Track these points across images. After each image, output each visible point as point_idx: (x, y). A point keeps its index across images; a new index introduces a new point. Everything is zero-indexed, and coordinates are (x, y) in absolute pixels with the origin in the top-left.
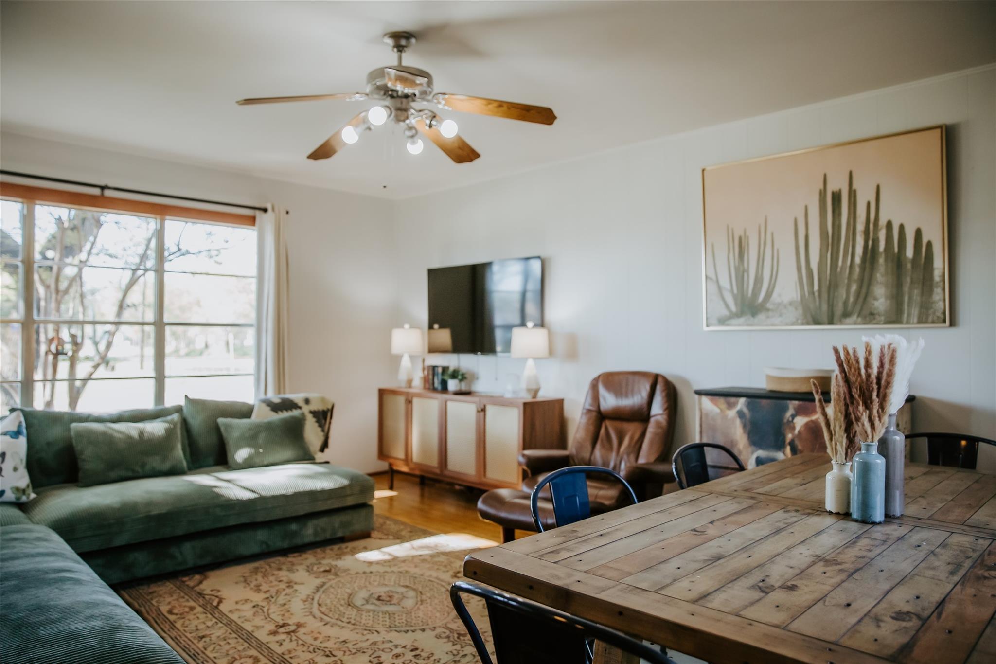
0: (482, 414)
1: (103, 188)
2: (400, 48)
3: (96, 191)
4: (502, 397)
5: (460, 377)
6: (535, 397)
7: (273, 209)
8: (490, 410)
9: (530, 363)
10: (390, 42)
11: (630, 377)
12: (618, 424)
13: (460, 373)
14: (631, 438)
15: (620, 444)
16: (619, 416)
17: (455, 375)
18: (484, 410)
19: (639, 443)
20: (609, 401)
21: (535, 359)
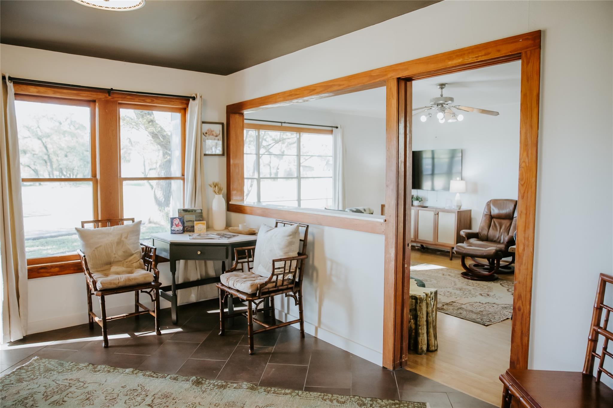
0: (437, 216)
1: (281, 123)
2: (442, 88)
3: (280, 124)
4: (444, 208)
5: (420, 200)
6: (460, 209)
7: (341, 127)
8: (440, 214)
9: (458, 195)
10: (439, 87)
11: (505, 202)
12: (499, 220)
13: (420, 198)
14: (505, 226)
15: (501, 228)
16: (499, 217)
17: (417, 199)
18: (438, 214)
19: (509, 228)
20: (495, 211)
21: (460, 193)
